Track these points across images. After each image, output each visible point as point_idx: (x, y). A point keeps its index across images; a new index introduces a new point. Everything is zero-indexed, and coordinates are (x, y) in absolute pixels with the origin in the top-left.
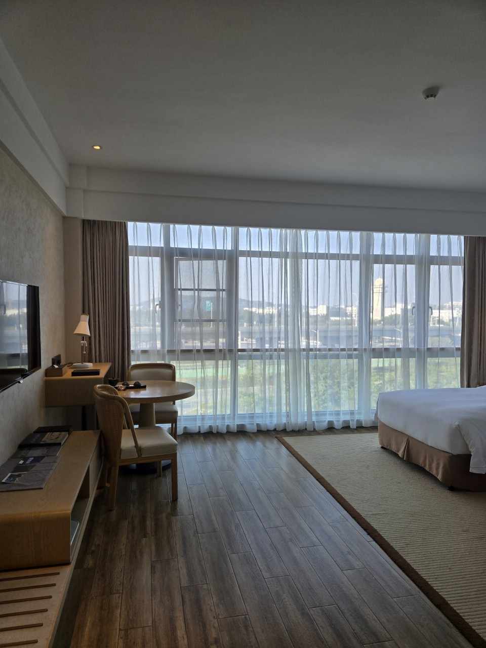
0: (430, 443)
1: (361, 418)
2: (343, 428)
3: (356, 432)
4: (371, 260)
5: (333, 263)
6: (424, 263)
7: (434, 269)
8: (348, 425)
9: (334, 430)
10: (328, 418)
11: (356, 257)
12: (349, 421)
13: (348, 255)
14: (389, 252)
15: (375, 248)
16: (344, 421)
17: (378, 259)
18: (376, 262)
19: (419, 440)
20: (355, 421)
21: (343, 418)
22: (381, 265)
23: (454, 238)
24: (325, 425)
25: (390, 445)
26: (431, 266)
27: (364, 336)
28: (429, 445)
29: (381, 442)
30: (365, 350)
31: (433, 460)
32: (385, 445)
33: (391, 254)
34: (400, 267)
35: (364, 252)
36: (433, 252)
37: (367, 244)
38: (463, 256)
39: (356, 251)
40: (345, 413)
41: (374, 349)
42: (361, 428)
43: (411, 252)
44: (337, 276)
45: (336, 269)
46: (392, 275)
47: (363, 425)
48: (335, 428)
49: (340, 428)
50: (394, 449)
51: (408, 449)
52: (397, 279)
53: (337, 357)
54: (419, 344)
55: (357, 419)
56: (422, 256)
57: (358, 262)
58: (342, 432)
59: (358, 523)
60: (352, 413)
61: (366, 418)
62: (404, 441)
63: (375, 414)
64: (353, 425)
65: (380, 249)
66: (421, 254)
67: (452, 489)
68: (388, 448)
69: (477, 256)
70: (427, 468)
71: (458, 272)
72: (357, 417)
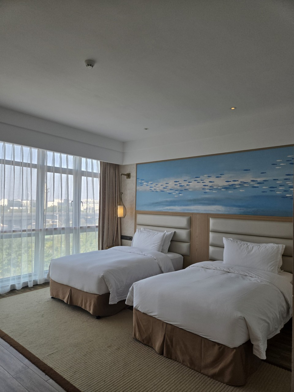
0: (85, 290)
1: (37, 279)
2: (23, 288)
3: (32, 289)
4: (45, 169)
5: (17, 168)
6: (78, 174)
7: (84, 178)
8: (26, 285)
9: (16, 291)
10: (11, 283)
11: (35, 166)
12: (27, 282)
13: (29, 164)
14: (57, 165)
15: (48, 161)
16: (24, 283)
17: (50, 169)
18: (49, 171)
19: (78, 289)
20: (32, 281)
21: (23, 280)
22: (52, 173)
23: (95, 161)
24: (8, 289)
25: (58, 295)
26: (82, 177)
27: (40, 220)
28: (85, 291)
29: (52, 294)
30: (41, 230)
31: (87, 301)
32: (55, 296)
33: (59, 167)
34: (64, 176)
35: (41, 163)
36: (83, 169)
37: (43, 158)
38: (99, 173)
39: (35, 162)
40: (25, 277)
41: (47, 229)
42: (36, 286)
43: (71, 167)
44: (20, 178)
45: (19, 173)
46: (59, 180)
47: (38, 283)
48: (16, 289)
49: (20, 289)
50: (61, 297)
51: (71, 297)
52: (63, 183)
53: (20, 236)
54: (75, 224)
55: (33, 279)
56: (77, 170)
57: (36, 170)
58: (22, 291)
59: (37, 367)
60: (30, 276)
61: (40, 278)
62: (68, 291)
63: (48, 275)
64: (31, 285)
65: (51, 162)
66: (76, 169)
67: (98, 318)
68: (57, 297)
69: (106, 173)
70: (83, 307)
71: (97, 182)
72: (33, 278)
